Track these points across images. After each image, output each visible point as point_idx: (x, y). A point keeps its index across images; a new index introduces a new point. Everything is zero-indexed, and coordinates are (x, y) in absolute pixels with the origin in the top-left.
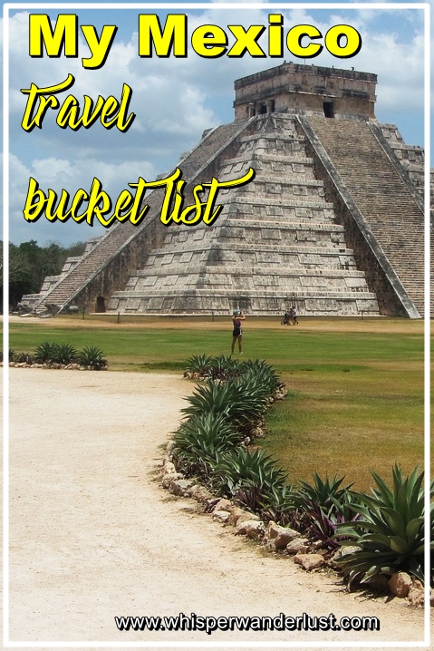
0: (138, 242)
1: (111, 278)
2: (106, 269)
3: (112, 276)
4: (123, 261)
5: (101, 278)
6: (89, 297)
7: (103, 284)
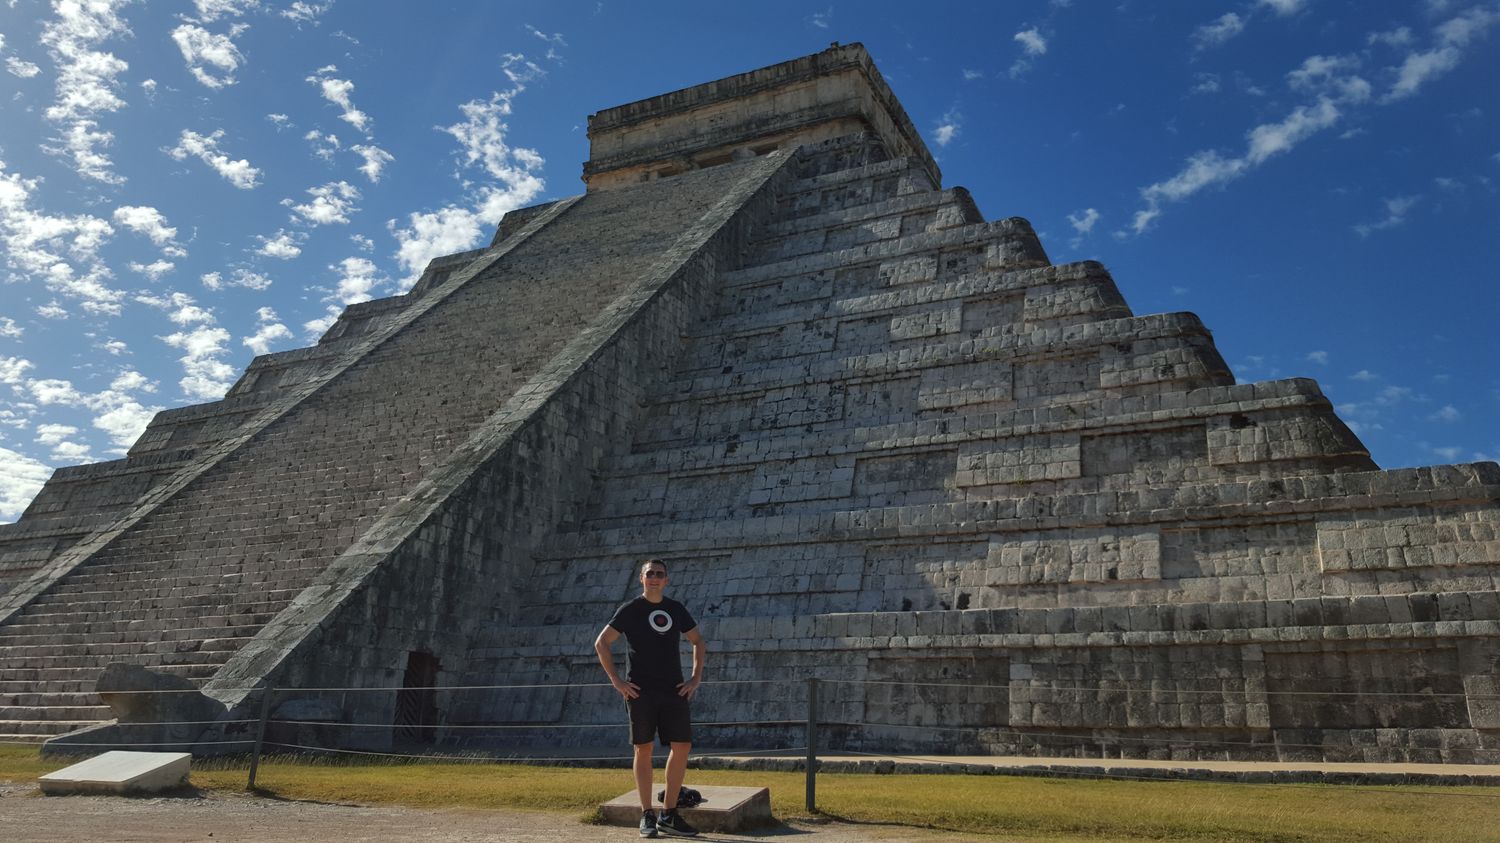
0: (569, 410)
1: (473, 553)
2: (459, 503)
3: (478, 549)
4: (520, 480)
5: (435, 547)
6: (375, 648)
7: (439, 583)
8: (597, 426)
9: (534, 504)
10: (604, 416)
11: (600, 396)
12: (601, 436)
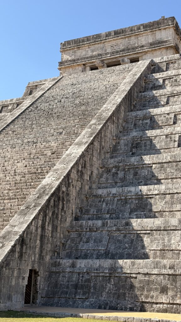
0: (78, 171)
2: (44, 210)
3: (50, 229)
4: (63, 199)
5: (37, 228)
6: (19, 269)
7: (38, 242)
8: (86, 177)
9: (67, 209)
10: (89, 173)
11: (88, 165)
12: (88, 181)
